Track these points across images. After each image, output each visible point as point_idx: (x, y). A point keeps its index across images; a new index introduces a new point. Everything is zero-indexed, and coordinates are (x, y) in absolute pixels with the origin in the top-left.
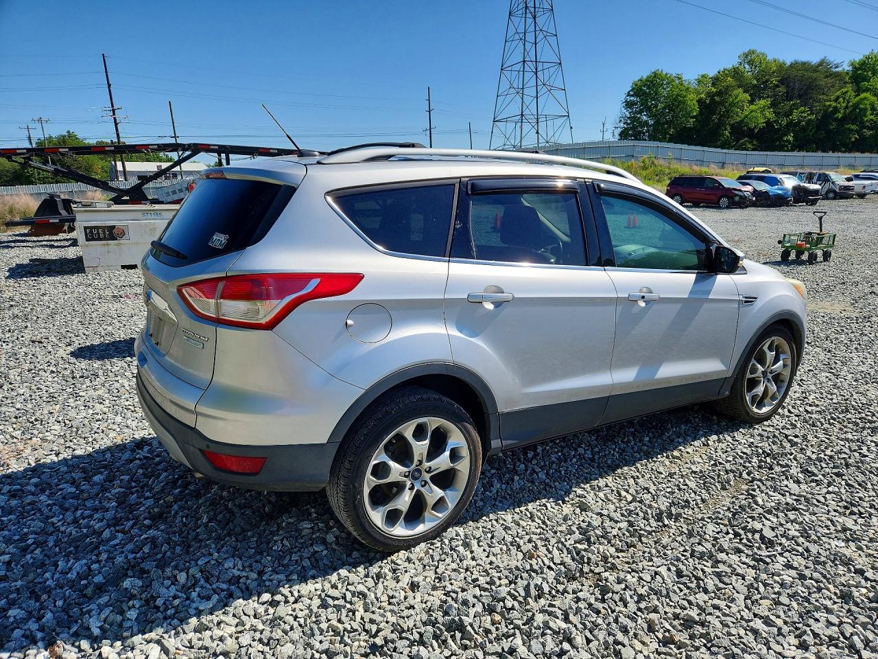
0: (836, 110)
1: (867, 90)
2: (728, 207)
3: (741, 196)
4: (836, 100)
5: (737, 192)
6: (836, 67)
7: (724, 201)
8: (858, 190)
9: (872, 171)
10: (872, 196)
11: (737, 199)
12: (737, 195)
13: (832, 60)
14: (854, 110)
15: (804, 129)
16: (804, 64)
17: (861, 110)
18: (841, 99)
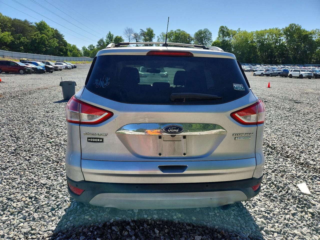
0: (36, 39)
1: (44, 34)
2: (24, 74)
3: (28, 69)
4: (35, 36)
5: (26, 68)
6: (31, 24)
7: (21, 71)
8: (59, 68)
9: (59, 62)
10: (64, 70)
11: (27, 70)
12: (26, 69)
13: (29, 21)
14: (41, 40)
15: (26, 45)
16: (19, 20)
17: (44, 40)
18: (36, 36)
